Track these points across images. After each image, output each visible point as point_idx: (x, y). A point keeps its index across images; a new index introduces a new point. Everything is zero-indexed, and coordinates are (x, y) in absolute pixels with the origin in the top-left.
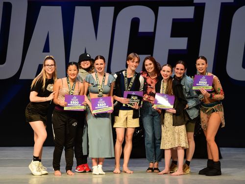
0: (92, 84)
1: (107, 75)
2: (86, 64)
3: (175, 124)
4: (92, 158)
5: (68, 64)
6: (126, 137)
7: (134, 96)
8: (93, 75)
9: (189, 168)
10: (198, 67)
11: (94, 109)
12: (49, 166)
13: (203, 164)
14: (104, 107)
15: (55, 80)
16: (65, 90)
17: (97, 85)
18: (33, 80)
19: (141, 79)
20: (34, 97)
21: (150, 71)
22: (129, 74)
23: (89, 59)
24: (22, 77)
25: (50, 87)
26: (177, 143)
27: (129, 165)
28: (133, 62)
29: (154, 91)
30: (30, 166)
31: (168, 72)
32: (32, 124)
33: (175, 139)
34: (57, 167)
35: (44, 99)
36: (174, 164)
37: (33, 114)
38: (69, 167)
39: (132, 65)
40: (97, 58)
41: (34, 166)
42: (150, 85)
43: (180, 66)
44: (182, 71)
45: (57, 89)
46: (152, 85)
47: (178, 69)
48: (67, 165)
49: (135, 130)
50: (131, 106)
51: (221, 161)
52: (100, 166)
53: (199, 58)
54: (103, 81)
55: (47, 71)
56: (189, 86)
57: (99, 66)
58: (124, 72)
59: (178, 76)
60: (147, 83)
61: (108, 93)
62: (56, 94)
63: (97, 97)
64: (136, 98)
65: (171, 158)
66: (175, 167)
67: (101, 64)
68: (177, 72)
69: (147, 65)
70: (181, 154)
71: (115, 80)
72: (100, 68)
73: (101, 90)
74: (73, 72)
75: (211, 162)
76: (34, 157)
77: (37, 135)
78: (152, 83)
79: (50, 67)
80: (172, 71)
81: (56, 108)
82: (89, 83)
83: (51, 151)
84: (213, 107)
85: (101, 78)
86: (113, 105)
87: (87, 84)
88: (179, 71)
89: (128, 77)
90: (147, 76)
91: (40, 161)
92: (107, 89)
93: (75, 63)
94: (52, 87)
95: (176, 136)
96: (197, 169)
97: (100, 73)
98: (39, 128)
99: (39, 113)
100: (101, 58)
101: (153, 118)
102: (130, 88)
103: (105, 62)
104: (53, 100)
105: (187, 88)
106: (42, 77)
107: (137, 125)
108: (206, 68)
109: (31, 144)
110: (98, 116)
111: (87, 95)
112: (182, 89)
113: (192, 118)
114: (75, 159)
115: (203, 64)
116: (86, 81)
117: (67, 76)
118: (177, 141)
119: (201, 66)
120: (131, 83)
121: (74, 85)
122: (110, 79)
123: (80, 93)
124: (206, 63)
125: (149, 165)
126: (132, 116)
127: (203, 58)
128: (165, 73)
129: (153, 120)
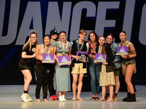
0: (58, 47)
1: (68, 42)
2: (54, 37)
3: (108, 71)
4: (59, 92)
5: (44, 36)
6: (79, 79)
7: (83, 54)
8: (59, 42)
9: (116, 97)
10: (120, 37)
11: (60, 63)
12: (33, 96)
13: (125, 95)
14: (66, 61)
15: (37, 45)
16: (43, 51)
17: (61, 48)
18: (23, 45)
19: (87, 45)
20: (24, 55)
21: (93, 40)
22: (80, 42)
23: (56, 33)
24: (17, 44)
25: (34, 50)
26: (109, 82)
27: (81, 96)
28: (83, 35)
29: (95, 52)
30: (22, 96)
31: (103, 40)
32: (23, 71)
33: (108, 80)
34: (38, 97)
35: (30, 57)
36: (107, 95)
37: (24, 65)
38: (45, 97)
39: (82, 36)
40: (61, 32)
41: (24, 96)
42: (93, 49)
43: (110, 37)
44: (111, 40)
45: (38, 51)
46: (94, 48)
47: (108, 39)
48: (44, 95)
49: (84, 75)
50: (82, 61)
51: (135, 93)
52: (63, 96)
53: (121, 32)
54: (65, 46)
55: (32, 40)
56: (115, 49)
57: (63, 37)
58: (77, 41)
59: (109, 43)
60: (91, 47)
61: (68, 53)
62: (37, 54)
63: (62, 55)
64: (84, 55)
65: (106, 91)
66: (108, 97)
67: (64, 36)
68: (108, 41)
69: (91, 36)
70: (111, 89)
71: (72, 45)
72: (63, 38)
73: (64, 51)
74: (47, 41)
75: (129, 94)
76: (24, 91)
77: (26, 78)
78: (94, 47)
79: (34, 38)
80: (105, 40)
81: (37, 62)
82: (57, 47)
83: (34, 87)
84: (129, 62)
85: (64, 44)
86: (71, 60)
87: (55, 48)
88: (109, 40)
89: (80, 43)
90: (91, 43)
91: (28, 93)
92: (68, 50)
93: (48, 35)
94: (35, 50)
95: (109, 78)
96: (121, 98)
97: (63, 41)
98: (27, 73)
99: (27, 65)
100: (63, 33)
101: (95, 68)
102: (81, 50)
103: (66, 34)
104: (35, 57)
105: (114, 50)
106: (29, 44)
107: (86, 72)
108: (126, 38)
109: (23, 83)
110: (62, 66)
111: (55, 54)
112: (111, 50)
113: (117, 68)
114: (48, 92)
115: (124, 36)
116: (55, 46)
117: (43, 43)
118: (109, 81)
119: (122, 37)
120: (81, 47)
121: (48, 49)
122: (69, 44)
123: (51, 53)
124: (126, 35)
125: (93, 96)
126: (82, 66)
127: (124, 32)
128: (101, 41)
129: (95, 69)
